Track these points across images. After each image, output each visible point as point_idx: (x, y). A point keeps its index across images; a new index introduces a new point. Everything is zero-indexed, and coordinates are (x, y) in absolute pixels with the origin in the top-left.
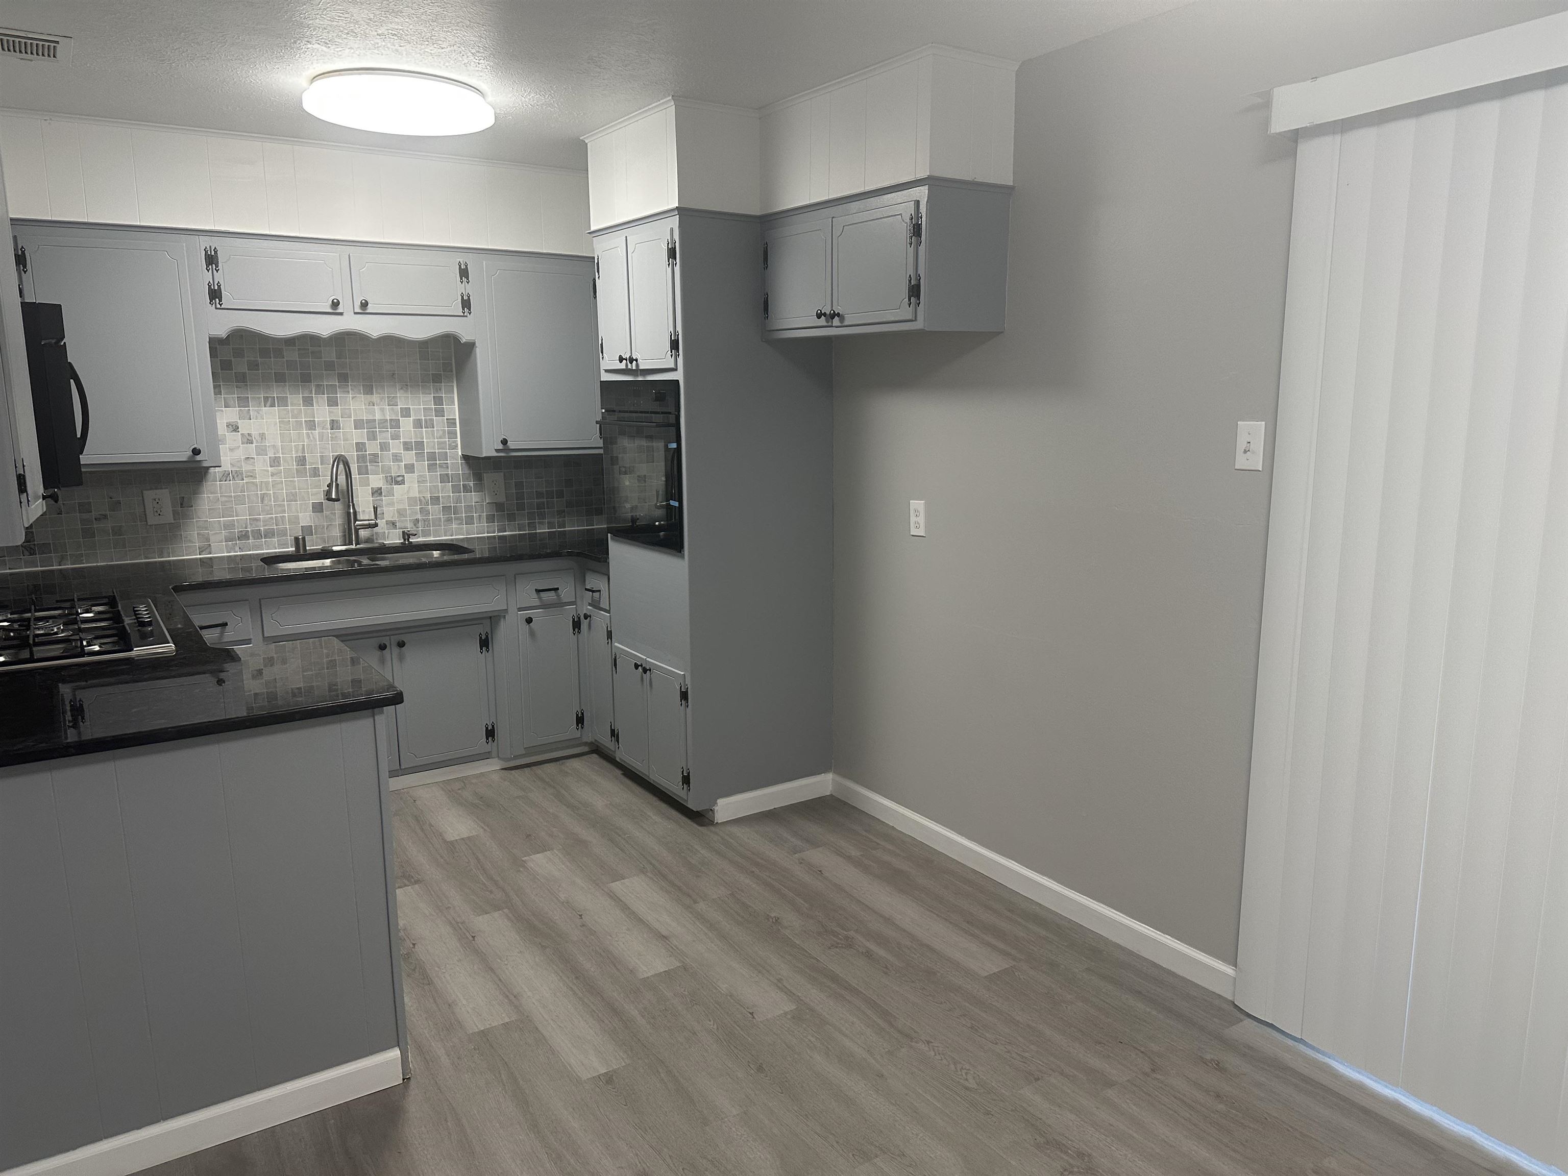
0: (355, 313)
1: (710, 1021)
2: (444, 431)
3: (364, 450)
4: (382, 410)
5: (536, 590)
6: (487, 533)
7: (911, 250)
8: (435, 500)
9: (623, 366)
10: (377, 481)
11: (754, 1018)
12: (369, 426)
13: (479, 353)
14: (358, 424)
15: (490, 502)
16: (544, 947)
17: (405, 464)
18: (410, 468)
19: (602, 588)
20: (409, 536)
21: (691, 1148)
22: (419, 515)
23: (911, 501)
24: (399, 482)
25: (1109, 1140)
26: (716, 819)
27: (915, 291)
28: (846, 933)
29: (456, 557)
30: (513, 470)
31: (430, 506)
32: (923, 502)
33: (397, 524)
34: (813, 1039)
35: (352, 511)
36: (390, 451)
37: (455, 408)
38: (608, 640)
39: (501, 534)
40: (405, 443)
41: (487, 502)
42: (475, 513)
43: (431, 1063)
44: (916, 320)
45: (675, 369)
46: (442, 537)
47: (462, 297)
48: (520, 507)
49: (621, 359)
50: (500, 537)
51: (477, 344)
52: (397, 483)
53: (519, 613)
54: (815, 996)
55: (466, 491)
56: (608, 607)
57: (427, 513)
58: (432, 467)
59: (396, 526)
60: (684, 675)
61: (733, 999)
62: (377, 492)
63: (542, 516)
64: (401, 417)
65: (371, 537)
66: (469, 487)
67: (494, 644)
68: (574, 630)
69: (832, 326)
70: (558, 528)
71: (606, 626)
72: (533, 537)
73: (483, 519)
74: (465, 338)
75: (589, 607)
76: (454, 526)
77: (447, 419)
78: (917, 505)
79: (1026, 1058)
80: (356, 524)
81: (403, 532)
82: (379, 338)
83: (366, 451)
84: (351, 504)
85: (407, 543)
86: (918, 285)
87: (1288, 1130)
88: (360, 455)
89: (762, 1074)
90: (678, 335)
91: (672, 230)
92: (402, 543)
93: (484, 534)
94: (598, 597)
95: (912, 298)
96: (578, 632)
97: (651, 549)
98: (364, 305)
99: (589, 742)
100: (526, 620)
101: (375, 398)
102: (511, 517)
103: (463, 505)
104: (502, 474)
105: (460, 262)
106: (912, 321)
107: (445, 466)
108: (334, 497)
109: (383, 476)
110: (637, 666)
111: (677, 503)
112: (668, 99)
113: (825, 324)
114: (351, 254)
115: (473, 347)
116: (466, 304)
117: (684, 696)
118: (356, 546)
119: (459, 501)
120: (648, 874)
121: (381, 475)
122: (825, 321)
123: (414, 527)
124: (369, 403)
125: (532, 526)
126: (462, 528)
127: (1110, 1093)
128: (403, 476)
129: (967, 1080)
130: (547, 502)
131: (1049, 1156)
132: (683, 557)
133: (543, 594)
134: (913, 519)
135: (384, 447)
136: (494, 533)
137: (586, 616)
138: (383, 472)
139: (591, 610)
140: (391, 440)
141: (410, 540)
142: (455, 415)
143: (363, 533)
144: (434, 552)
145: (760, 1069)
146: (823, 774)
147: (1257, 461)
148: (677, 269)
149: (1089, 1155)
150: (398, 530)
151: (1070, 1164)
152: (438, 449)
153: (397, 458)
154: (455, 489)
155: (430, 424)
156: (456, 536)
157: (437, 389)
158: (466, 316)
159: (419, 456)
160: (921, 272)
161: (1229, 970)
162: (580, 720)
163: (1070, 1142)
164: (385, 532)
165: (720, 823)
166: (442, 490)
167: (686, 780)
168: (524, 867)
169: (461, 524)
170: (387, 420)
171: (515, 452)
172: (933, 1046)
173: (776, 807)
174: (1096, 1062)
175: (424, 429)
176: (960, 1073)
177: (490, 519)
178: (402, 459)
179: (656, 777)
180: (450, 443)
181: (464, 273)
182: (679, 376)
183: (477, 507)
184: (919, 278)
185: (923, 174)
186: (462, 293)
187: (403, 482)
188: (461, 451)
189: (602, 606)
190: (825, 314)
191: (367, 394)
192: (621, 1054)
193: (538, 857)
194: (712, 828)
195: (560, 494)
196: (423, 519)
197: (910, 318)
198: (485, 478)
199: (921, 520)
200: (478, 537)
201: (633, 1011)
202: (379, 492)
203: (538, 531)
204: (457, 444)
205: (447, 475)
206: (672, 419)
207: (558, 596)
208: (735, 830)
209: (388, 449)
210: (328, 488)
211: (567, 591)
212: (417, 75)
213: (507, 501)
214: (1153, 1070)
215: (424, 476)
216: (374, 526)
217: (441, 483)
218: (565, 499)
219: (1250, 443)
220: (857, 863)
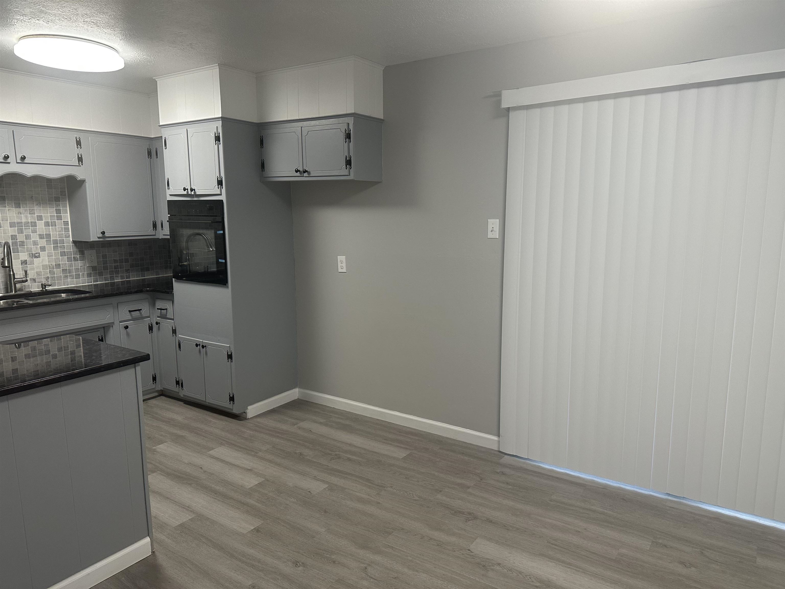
0: (17, 163)
1: (292, 498)
2: (62, 228)
3: (16, 239)
4: (26, 217)
5: (129, 311)
6: (88, 283)
7: (346, 145)
8: (58, 266)
9: (185, 193)
10: (24, 256)
11: (311, 493)
12: (19, 226)
13: (88, 186)
14: (12, 225)
15: (89, 266)
16: (190, 484)
17: (40, 246)
18: (43, 249)
19: (168, 307)
20: (45, 286)
21: (312, 547)
22: (49, 275)
23: (338, 257)
24: (37, 256)
25: (477, 506)
26: (247, 416)
27: (348, 163)
28: (335, 453)
29: (76, 296)
30: (101, 249)
31: (55, 270)
32: (345, 257)
33: (36, 280)
34: (343, 496)
35: (12, 273)
36: (31, 239)
37: (68, 215)
38: (173, 334)
39: (95, 283)
40: (40, 235)
41: (87, 266)
42: (81, 272)
43: (161, 543)
44: (350, 175)
45: (221, 195)
46: (62, 286)
47: (78, 156)
48: (105, 268)
49: (185, 189)
50: (95, 285)
51: (87, 181)
52: (36, 257)
53: (120, 323)
54: (335, 480)
55: (75, 261)
56: (173, 316)
57: (53, 273)
58: (55, 248)
59: (36, 281)
60: (230, 346)
61: (297, 488)
62: (24, 262)
63: (117, 273)
64: (37, 220)
65: (21, 288)
66: (77, 258)
67: (106, 341)
68: (150, 331)
69: (304, 177)
70: (126, 279)
71: (172, 327)
72: (113, 284)
73: (85, 275)
74: (80, 177)
75: (158, 318)
76: (69, 280)
77: (63, 221)
78: (342, 259)
79: (433, 485)
80: (15, 281)
81: (42, 284)
82: (31, 177)
83: (17, 240)
84: (11, 269)
85: (44, 290)
86: (350, 160)
87: (536, 490)
88: (13, 242)
89: (328, 513)
90: (222, 178)
91: (217, 127)
92: (41, 290)
93: (86, 283)
94: (165, 312)
95: (347, 165)
96: (152, 332)
97: (206, 285)
98: (23, 158)
99: (159, 390)
100: (124, 327)
101: (22, 210)
102: (101, 274)
103: (74, 268)
104: (95, 251)
105: (76, 137)
106: (348, 176)
107: (63, 247)
108: (6, 265)
109: (27, 254)
110: (197, 345)
111: (224, 260)
112: (216, 65)
113: (299, 175)
114: (14, 130)
115: (83, 183)
116: (80, 159)
117: (230, 357)
118: (15, 292)
119: (71, 266)
120: (225, 445)
121: (26, 253)
122: (299, 174)
123: (46, 281)
124: (18, 213)
125: (112, 278)
126: (73, 281)
127: (470, 490)
128: (39, 253)
129: (414, 497)
130: (120, 265)
131: (458, 517)
132: (228, 287)
133: (133, 313)
134: (339, 265)
135: (28, 237)
136: (92, 283)
137: (157, 323)
138: (27, 251)
139: (160, 319)
140: (32, 233)
141: (46, 289)
142: (68, 219)
143: (18, 286)
144: (62, 294)
145: (325, 512)
146: (294, 389)
147: (496, 234)
148: (221, 147)
149: (473, 513)
150: (37, 283)
151: (468, 518)
152: (59, 238)
153: (35, 243)
154: (69, 259)
155: (54, 224)
156: (70, 285)
157: (57, 205)
158: (80, 166)
159: (48, 242)
160: (351, 154)
161: (496, 438)
162: (154, 379)
163: (463, 510)
164: (29, 285)
165: (250, 418)
166: (62, 261)
167: (232, 399)
168: (156, 451)
169: (73, 278)
170: (29, 222)
171: (108, 238)
172: (394, 488)
173: (274, 407)
174: (459, 481)
175: (50, 227)
176: (410, 495)
177: (89, 275)
178: (38, 244)
179: (211, 400)
180: (65, 234)
181: (79, 143)
182: (223, 197)
183: (81, 269)
184: (350, 157)
185: (351, 110)
186: (78, 154)
187: (39, 257)
188: (72, 239)
189: (168, 317)
190: (299, 171)
191: (17, 208)
192: (257, 520)
193: (161, 446)
194: (247, 421)
195: (127, 261)
196: (51, 277)
197: (347, 174)
198: (85, 253)
199: (344, 265)
200: (82, 286)
201: (252, 502)
202: (25, 262)
203: (115, 281)
204: (70, 235)
205: (64, 252)
206: (219, 219)
207: (141, 313)
208: (259, 420)
209: (30, 238)
210: (2, 260)
211: (146, 310)
212: (87, 41)
213: (98, 265)
214: (481, 480)
215: (51, 253)
216: (25, 281)
217: (61, 256)
218: (129, 263)
219: (493, 228)
220: (326, 425)
